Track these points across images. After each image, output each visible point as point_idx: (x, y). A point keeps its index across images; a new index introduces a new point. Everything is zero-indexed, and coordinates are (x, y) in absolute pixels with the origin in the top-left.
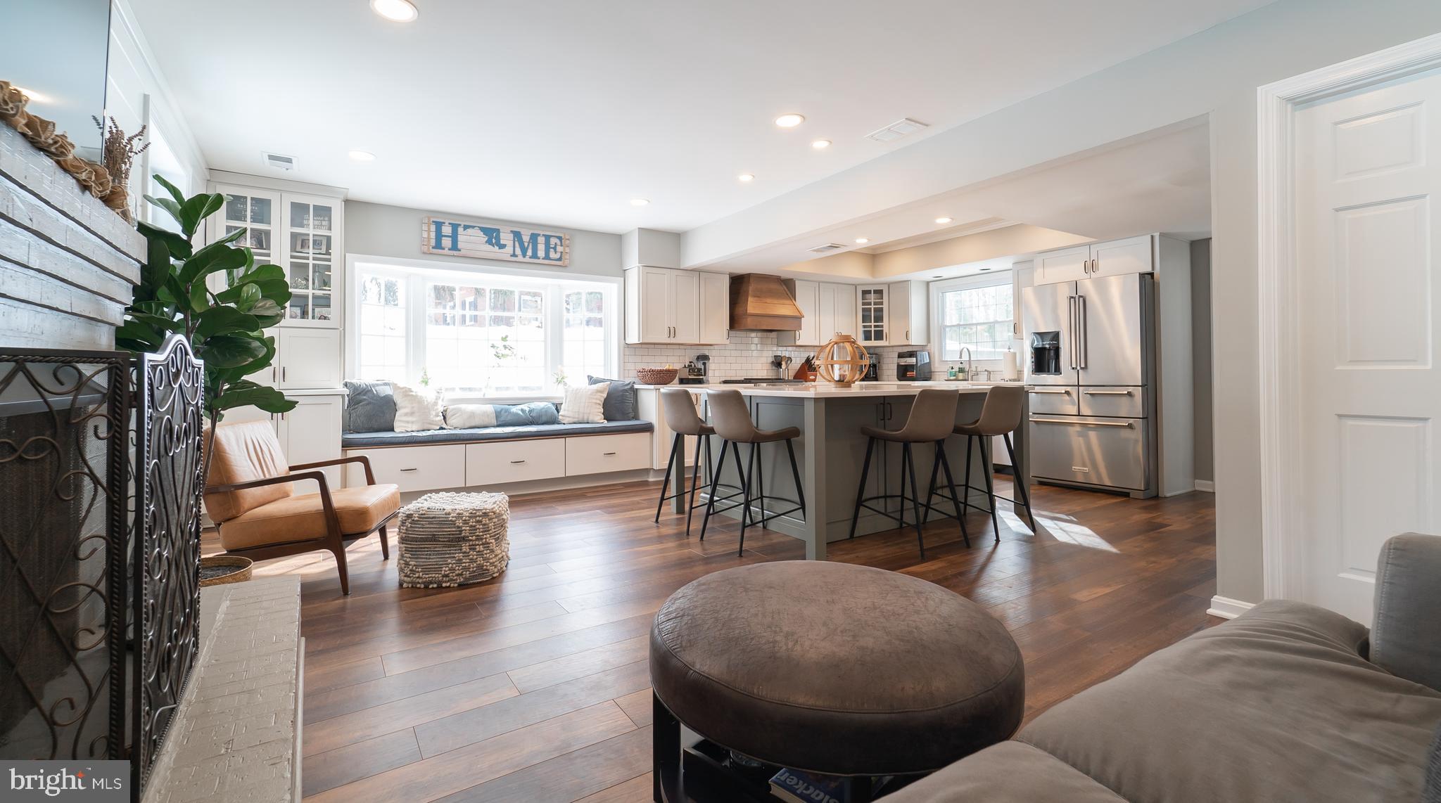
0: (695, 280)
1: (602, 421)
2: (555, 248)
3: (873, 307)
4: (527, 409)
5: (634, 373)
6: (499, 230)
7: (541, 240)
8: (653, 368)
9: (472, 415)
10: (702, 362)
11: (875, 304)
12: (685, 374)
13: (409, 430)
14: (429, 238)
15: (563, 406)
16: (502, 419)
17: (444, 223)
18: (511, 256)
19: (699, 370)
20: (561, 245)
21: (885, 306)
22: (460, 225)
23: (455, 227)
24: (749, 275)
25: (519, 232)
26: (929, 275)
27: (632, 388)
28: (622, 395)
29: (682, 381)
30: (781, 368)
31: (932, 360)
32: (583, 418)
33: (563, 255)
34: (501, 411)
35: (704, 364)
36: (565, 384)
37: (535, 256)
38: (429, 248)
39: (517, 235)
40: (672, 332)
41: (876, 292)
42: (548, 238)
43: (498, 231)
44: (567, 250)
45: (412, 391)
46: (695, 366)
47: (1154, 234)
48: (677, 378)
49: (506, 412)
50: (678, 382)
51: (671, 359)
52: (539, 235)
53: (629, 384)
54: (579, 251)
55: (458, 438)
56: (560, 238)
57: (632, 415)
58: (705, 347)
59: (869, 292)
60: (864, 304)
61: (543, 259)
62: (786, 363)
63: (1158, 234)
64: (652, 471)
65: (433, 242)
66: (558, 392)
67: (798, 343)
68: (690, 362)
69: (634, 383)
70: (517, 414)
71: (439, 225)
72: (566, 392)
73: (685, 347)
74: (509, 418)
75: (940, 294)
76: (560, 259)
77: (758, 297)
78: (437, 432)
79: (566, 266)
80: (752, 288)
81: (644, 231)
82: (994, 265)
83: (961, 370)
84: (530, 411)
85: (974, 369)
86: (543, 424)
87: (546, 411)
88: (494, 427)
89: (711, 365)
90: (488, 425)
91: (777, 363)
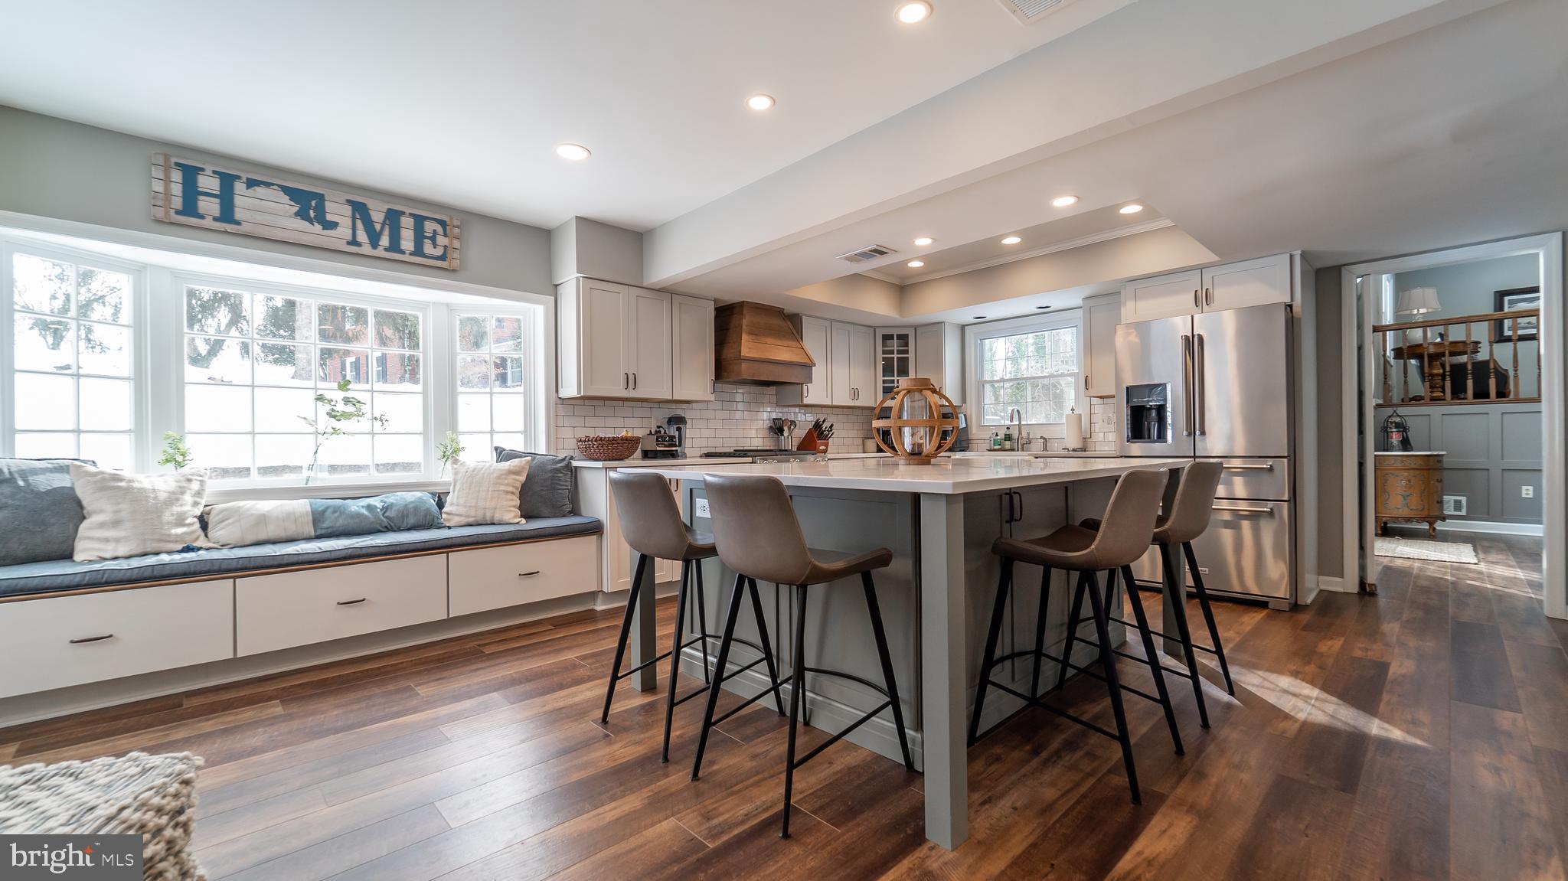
0: (666, 305)
1: (517, 520)
2: (433, 239)
3: (895, 356)
4: (379, 505)
5: (571, 443)
6: (323, 195)
7: (407, 222)
8: (602, 435)
9: (263, 519)
10: (675, 426)
11: (899, 352)
12: (651, 445)
13: (108, 555)
14: (167, 194)
15: (449, 498)
16: (327, 524)
17: (203, 170)
18: (348, 243)
19: (672, 438)
20: (445, 235)
21: (911, 356)
22: (239, 177)
23: (227, 181)
24: (742, 304)
25: (364, 205)
26: (967, 315)
27: (568, 467)
28: (553, 478)
29: (647, 455)
30: (782, 435)
31: (969, 424)
32: (484, 517)
33: (449, 251)
34: (324, 511)
35: (679, 429)
36: (456, 461)
37: (395, 246)
38: (167, 213)
39: (360, 210)
40: (631, 381)
41: (900, 337)
42: (419, 221)
43: (321, 198)
44: (456, 244)
45: (121, 480)
46: (665, 432)
47: (1294, 253)
48: (639, 450)
49: (335, 512)
50: (640, 457)
51: (629, 422)
52: (403, 213)
53: (564, 459)
54: (478, 248)
55: (216, 567)
56: (443, 223)
57: (568, 508)
58: (679, 406)
59: (890, 337)
60: (884, 352)
61: (411, 254)
62: (789, 429)
63: (1300, 252)
64: (600, 595)
65: (177, 202)
66: (442, 474)
67: (806, 401)
68: (658, 427)
69: (572, 458)
70: (359, 515)
71: (190, 174)
72: (456, 473)
73: (651, 405)
74: (342, 523)
75: (979, 341)
76: (443, 258)
77: (756, 335)
78: (177, 558)
79: (454, 271)
80: (746, 321)
81: (583, 221)
82: (1057, 300)
83: (1008, 437)
84: (385, 509)
85: (1024, 435)
86: (409, 529)
87: (416, 508)
88: (308, 539)
89: (688, 430)
90: (296, 537)
91: (777, 428)
